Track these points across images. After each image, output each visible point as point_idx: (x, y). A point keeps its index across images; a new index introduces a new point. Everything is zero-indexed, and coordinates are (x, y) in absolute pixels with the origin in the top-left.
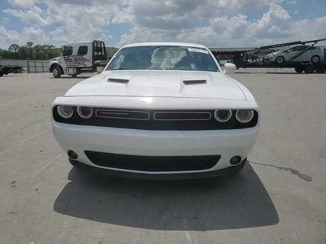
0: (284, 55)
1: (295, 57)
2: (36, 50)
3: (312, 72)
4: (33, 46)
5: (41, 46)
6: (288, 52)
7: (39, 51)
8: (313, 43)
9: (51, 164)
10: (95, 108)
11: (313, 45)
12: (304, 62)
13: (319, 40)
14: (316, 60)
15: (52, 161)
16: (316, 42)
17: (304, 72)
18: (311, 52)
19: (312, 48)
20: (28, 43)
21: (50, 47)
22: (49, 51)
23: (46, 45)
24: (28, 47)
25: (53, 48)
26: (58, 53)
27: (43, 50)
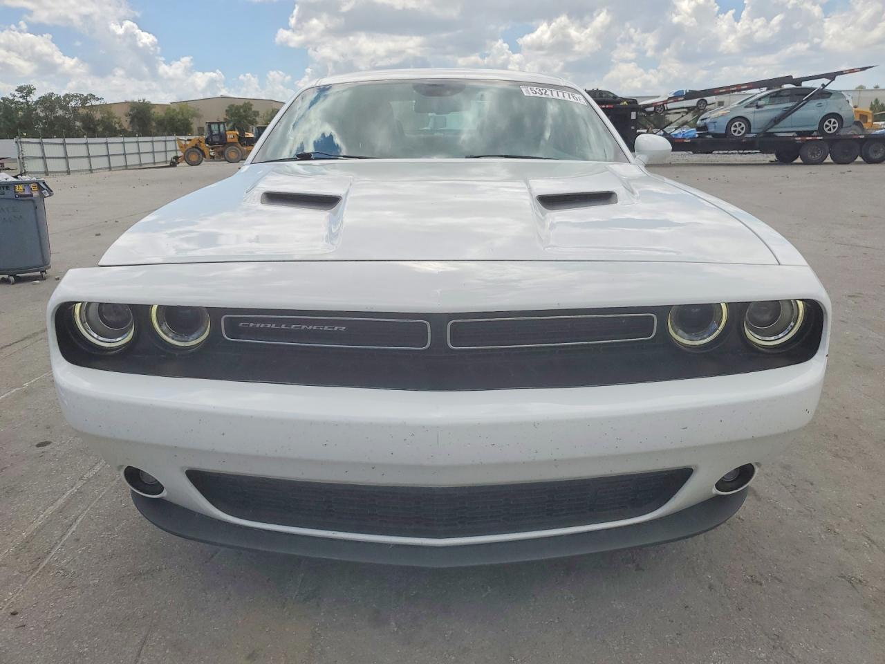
0: (748, 113)
1: (776, 121)
2: (46, 109)
3: (820, 162)
4: (33, 98)
5: (58, 98)
6: (758, 107)
7: (52, 110)
8: (826, 81)
9: (74, 496)
10: (216, 313)
11: (824, 86)
12: (800, 134)
13: (841, 73)
14: (831, 127)
15: (79, 484)
16: (832, 77)
17: (799, 160)
18: (820, 105)
19: (823, 94)
20: (20, 89)
21: (85, 100)
22: (83, 112)
23: (73, 96)
24: (21, 100)
25: (95, 103)
26: (110, 116)
27: (65, 108)
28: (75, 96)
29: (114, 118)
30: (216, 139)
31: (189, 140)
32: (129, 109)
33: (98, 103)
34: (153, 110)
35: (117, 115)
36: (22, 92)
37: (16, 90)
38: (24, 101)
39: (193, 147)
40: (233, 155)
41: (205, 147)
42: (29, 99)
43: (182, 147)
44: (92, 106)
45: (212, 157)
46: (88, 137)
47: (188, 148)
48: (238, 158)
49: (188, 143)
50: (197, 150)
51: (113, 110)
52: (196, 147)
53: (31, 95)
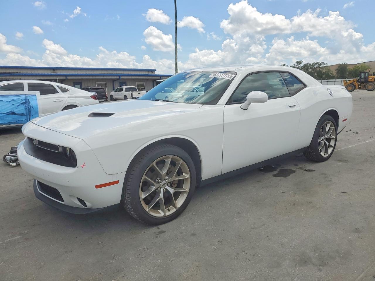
5: (310, 65)
21: (320, 64)
22: (318, 69)
23: (316, 63)
24: (297, 66)
25: (323, 66)
26: (329, 70)
27: (312, 68)
28: (316, 64)
29: (330, 71)
30: (362, 80)
31: (349, 81)
32: (338, 67)
33: (325, 66)
34: (348, 67)
35: (332, 70)
36: (298, 63)
37: (296, 63)
38: (298, 66)
39: (351, 84)
40: (370, 87)
41: (356, 83)
42: (300, 66)
43: (345, 84)
44: (323, 67)
45: (360, 88)
46: (329, 79)
47: (348, 84)
48: (373, 88)
49: (348, 82)
50: (352, 85)
51: (330, 68)
52: (352, 84)
53: (301, 64)
